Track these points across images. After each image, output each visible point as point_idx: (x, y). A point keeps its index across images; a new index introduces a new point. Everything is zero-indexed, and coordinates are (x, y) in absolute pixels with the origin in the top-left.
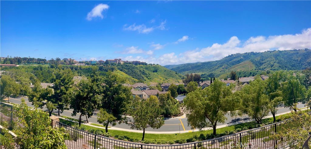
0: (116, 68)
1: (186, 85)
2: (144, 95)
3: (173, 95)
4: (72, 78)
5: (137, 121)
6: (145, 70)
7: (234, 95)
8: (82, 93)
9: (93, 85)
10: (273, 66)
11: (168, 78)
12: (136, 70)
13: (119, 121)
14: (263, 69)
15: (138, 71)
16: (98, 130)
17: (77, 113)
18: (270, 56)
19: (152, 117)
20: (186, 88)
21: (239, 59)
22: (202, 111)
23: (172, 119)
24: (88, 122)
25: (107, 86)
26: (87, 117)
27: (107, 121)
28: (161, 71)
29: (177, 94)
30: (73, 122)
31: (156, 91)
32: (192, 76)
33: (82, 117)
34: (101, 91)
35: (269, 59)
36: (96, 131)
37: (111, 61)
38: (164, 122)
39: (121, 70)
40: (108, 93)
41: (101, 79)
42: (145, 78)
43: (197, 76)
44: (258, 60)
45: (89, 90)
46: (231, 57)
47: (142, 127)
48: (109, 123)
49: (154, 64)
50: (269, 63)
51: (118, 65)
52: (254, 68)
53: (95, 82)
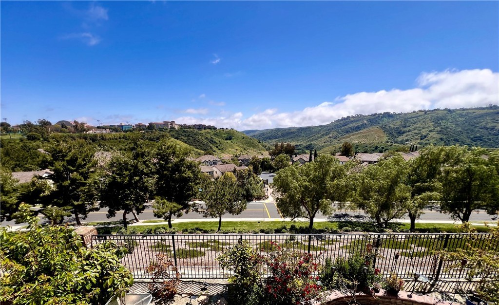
0: (168, 135)
1: (274, 159)
2: (215, 172)
3: (256, 171)
4: (92, 156)
5: (211, 206)
6: (213, 137)
7: (349, 178)
8: (120, 178)
9: (137, 163)
10: (425, 137)
11: (248, 149)
12: (200, 137)
13: (185, 210)
14: (402, 142)
15: (203, 138)
16: (158, 228)
17: (116, 212)
18: (422, 120)
19: (230, 200)
20: (273, 163)
21: (360, 124)
22: (298, 196)
23: (254, 203)
24: (137, 221)
25: (161, 162)
26: (134, 214)
27: (169, 212)
28: (237, 138)
29: (260, 170)
30: (112, 228)
31: (232, 166)
32: (282, 146)
33: (127, 216)
34: (153, 170)
35: (419, 125)
36: (155, 230)
37: (157, 124)
38: (246, 206)
39: (177, 138)
40: (165, 172)
41: (149, 153)
42: (215, 149)
43: (290, 147)
44: (396, 127)
45: (132, 171)
46: (346, 121)
47: (218, 213)
48: (173, 215)
49: (226, 129)
50: (417, 132)
51: (171, 131)
52: (385, 139)
53: (140, 159)
